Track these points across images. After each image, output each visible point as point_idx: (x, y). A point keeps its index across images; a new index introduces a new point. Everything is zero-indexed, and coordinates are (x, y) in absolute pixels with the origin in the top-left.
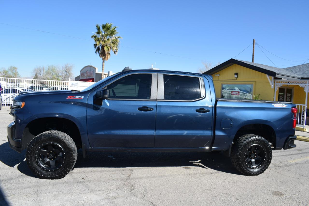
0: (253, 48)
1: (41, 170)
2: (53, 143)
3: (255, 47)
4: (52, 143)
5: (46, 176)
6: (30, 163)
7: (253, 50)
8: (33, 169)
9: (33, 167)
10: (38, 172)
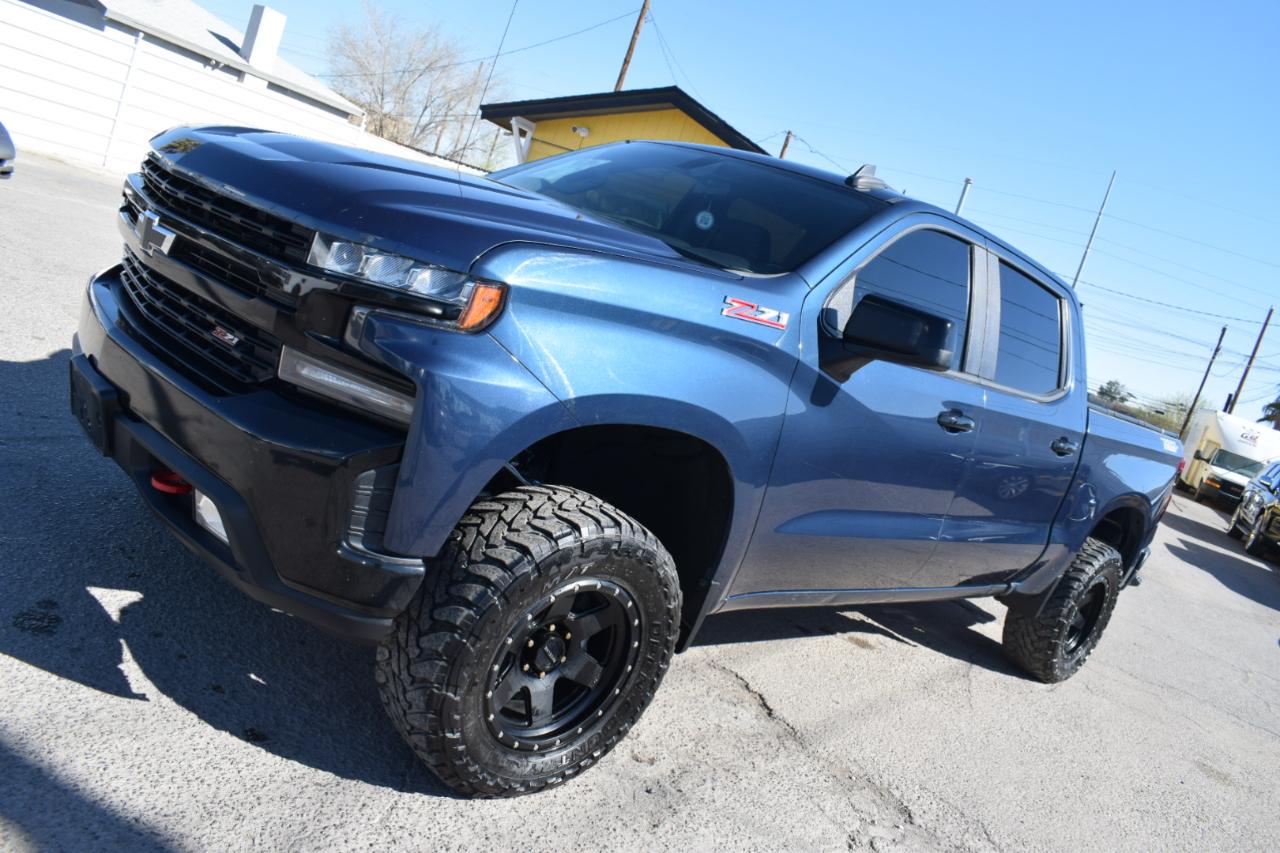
0: (636, 30)
3: (642, 29)
7: (634, 39)
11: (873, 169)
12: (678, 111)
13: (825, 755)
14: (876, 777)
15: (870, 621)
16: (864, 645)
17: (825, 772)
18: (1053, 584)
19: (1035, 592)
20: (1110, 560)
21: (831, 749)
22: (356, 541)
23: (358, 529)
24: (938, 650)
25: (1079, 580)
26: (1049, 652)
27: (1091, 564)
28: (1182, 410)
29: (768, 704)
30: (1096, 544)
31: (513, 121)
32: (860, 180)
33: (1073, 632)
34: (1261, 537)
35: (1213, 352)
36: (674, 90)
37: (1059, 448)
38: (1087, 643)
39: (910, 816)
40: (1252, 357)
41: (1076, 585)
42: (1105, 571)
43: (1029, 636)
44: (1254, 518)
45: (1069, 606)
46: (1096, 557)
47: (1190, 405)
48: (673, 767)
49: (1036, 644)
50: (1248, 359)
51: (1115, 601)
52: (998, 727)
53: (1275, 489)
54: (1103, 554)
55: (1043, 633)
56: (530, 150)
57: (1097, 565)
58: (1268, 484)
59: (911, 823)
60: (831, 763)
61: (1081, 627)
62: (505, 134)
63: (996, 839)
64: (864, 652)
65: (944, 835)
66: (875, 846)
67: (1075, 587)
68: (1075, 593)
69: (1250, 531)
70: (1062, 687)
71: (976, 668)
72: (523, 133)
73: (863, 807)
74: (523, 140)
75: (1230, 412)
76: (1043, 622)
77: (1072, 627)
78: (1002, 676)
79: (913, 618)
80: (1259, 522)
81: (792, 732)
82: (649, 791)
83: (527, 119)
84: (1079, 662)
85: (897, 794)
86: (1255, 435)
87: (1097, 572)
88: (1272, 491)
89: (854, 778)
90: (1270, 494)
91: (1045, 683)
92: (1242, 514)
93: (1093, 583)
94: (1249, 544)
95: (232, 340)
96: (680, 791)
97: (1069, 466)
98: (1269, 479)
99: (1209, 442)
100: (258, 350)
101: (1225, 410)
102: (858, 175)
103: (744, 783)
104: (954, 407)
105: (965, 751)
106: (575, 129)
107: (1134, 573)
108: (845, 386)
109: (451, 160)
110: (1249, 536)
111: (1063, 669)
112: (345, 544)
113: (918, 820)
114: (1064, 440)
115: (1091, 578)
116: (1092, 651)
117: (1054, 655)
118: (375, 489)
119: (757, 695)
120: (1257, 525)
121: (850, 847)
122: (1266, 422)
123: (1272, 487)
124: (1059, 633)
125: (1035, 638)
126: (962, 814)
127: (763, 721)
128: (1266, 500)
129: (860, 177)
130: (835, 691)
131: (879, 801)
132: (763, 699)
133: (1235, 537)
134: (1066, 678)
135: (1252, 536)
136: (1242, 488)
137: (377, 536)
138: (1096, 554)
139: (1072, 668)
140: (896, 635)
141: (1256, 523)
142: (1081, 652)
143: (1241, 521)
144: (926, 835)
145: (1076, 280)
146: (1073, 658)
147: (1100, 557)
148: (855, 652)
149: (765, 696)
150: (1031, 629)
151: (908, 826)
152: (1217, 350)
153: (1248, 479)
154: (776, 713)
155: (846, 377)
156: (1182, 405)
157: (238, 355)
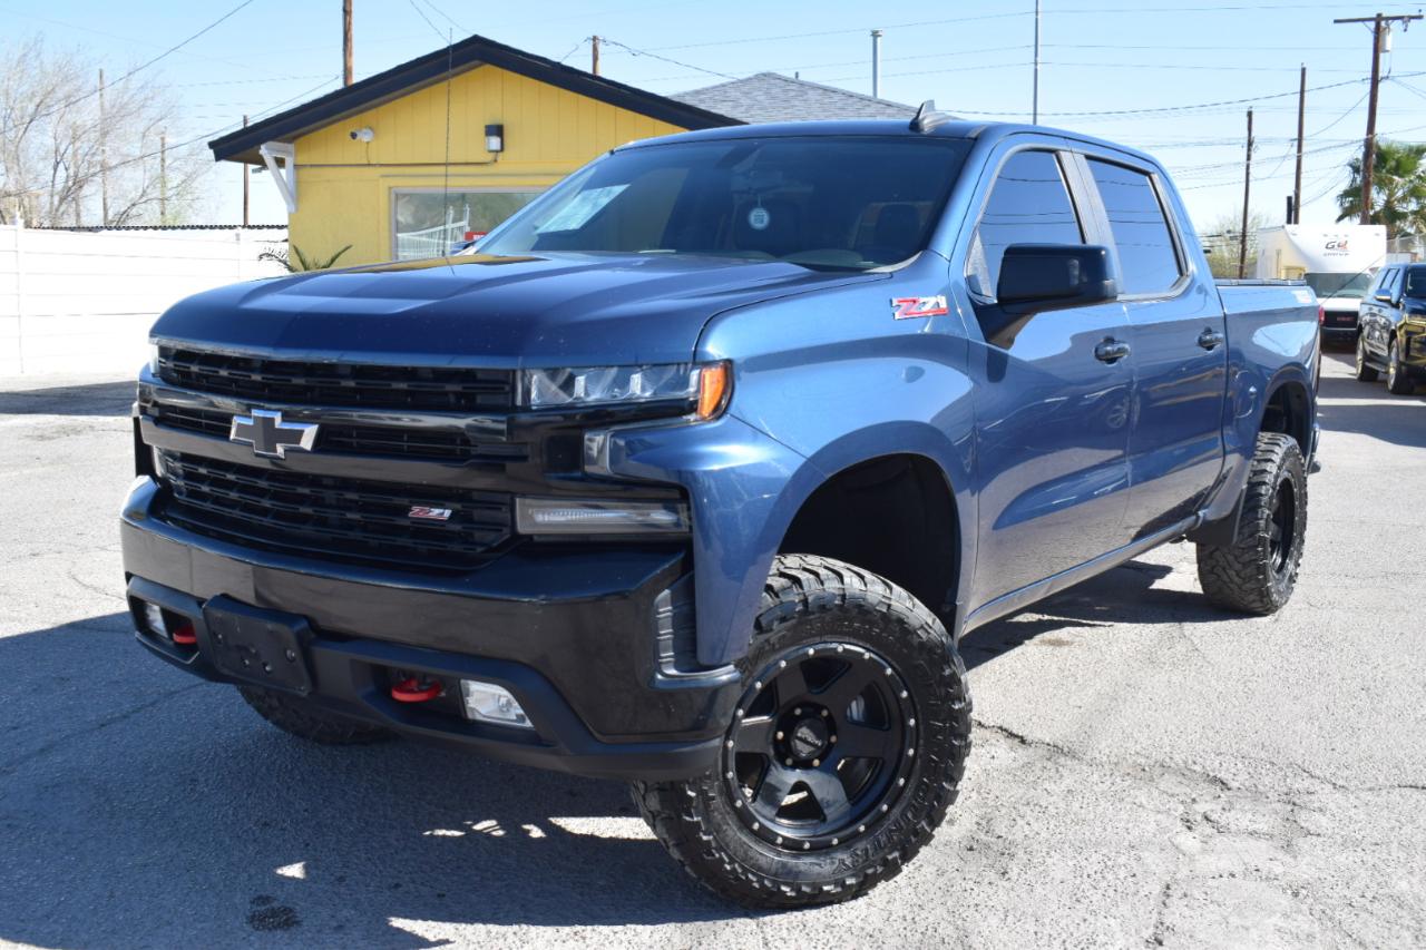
1: (784, 859)
2: (821, 646)
4: (816, 651)
5: (828, 884)
6: (708, 842)
8: (734, 870)
9: (732, 861)
10: (773, 882)
11: (931, 104)
12: (488, 68)
13: (1105, 758)
14: (1167, 760)
15: (1046, 617)
16: (1059, 643)
17: (1117, 774)
18: (1241, 495)
19: (1225, 513)
20: (1288, 449)
21: (1107, 751)
22: (669, 668)
23: (667, 655)
24: (1137, 621)
25: (1265, 483)
26: (1261, 577)
27: (1271, 460)
28: (1231, 238)
29: (1015, 732)
30: (1265, 436)
31: (264, 150)
32: (925, 122)
33: (1274, 544)
34: (1403, 368)
35: (1245, 149)
36: (476, 41)
37: (1206, 342)
38: (1292, 552)
39: (1223, 783)
40: (1300, 139)
41: (1263, 490)
42: (1287, 463)
43: (1230, 566)
44: (1386, 348)
45: (1265, 516)
46: (1272, 451)
47: (1239, 228)
48: (975, 820)
49: (1242, 575)
50: (1296, 143)
51: (1306, 494)
52: (1249, 673)
53: (1398, 302)
54: (1278, 445)
55: (1246, 557)
56: (298, 182)
57: (1277, 459)
58: (1388, 298)
59: (1229, 789)
60: (1116, 764)
61: (1279, 539)
62: (254, 171)
63: (1318, 773)
64: (1065, 649)
65: (1267, 788)
66: (1212, 819)
67: (1263, 492)
68: (1265, 499)
69: (1386, 365)
70: (1285, 612)
71: (1188, 627)
72: (280, 163)
73: (1177, 791)
74: (283, 171)
75: (1296, 222)
76: (1242, 546)
77: (1271, 541)
78: (1218, 623)
79: (1087, 599)
80: (1394, 350)
81: (1056, 750)
82: (971, 849)
83: (279, 141)
84: (1292, 579)
85: (1197, 768)
86: (1342, 241)
87: (1279, 468)
88: (1396, 306)
89: (1147, 769)
90: (1394, 311)
91: (1265, 615)
92: (1368, 348)
93: (1279, 480)
94: (1392, 381)
95: (443, 514)
96: (999, 837)
97: (1218, 357)
98: (1387, 292)
99: (1288, 269)
100: (478, 514)
101: (1289, 221)
102: (921, 117)
103: (1052, 810)
104: (1106, 335)
105: (1234, 706)
106: (354, 136)
107: (1312, 457)
108: (1013, 352)
109: (118, 228)
110: (1387, 373)
111: (1279, 592)
112: (659, 677)
113: (1234, 785)
114: (1209, 331)
115: (1277, 477)
116: (1300, 561)
117: (1266, 580)
118: (674, 608)
119: (996, 729)
120: (1393, 355)
121: (1189, 828)
122: (1347, 219)
123: (1394, 300)
124: (1264, 551)
125: (1238, 566)
126: (1273, 764)
127: (1020, 750)
128: (1393, 320)
129: (923, 119)
130: (1069, 697)
131: (1184, 781)
132: (1006, 730)
133: (1370, 378)
134: (1286, 602)
135: (1392, 371)
136: (1355, 315)
137: (690, 655)
138: (1270, 447)
139: (1288, 588)
140: (1084, 622)
141: (1390, 352)
142: (1290, 566)
143: (1370, 357)
144: (1249, 794)
145: (1035, 114)
146: (1284, 576)
147: (1277, 449)
148: (1055, 652)
149: (1005, 726)
150: (1231, 558)
151: (1228, 793)
152: (1250, 144)
153: (1359, 301)
154: (1029, 738)
155: (1011, 341)
156: (1229, 232)
157: (457, 527)
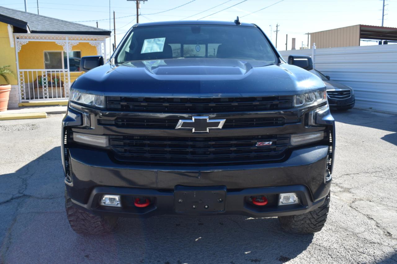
95: (269, 143)
157: (275, 147)
